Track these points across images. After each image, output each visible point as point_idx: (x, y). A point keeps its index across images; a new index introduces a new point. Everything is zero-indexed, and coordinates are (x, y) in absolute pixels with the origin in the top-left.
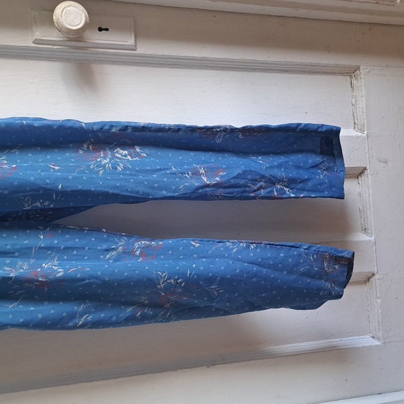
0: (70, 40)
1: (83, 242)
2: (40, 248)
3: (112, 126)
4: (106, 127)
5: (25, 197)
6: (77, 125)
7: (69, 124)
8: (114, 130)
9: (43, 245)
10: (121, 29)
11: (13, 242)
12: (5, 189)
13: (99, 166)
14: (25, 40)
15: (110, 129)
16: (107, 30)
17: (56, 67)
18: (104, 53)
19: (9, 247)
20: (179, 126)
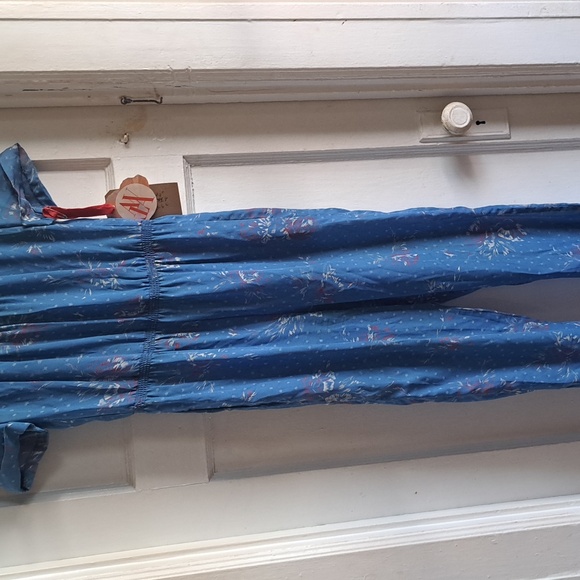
0: (452, 136)
1: (478, 324)
2: (443, 330)
3: (498, 210)
4: (494, 211)
5: (430, 280)
6: (468, 212)
7: (461, 211)
8: (500, 213)
9: (445, 328)
10: (496, 120)
11: (420, 325)
12: (414, 274)
13: (487, 252)
14: (412, 140)
15: (496, 213)
16: (484, 123)
17: (439, 161)
18: (481, 145)
19: (417, 329)
20: (561, 204)
